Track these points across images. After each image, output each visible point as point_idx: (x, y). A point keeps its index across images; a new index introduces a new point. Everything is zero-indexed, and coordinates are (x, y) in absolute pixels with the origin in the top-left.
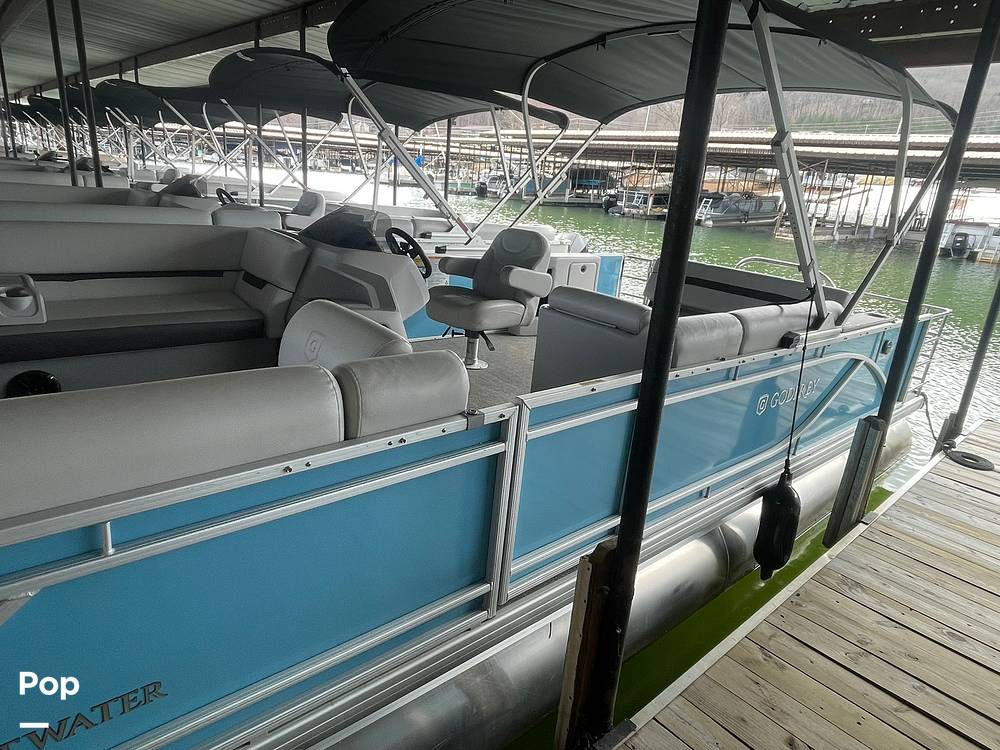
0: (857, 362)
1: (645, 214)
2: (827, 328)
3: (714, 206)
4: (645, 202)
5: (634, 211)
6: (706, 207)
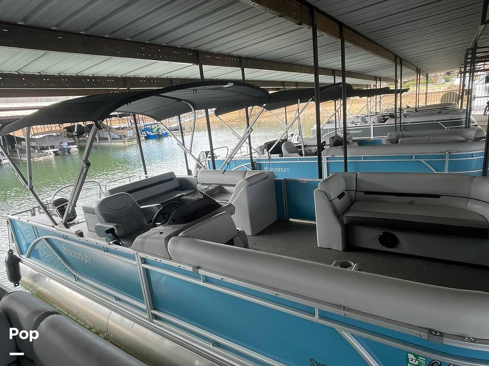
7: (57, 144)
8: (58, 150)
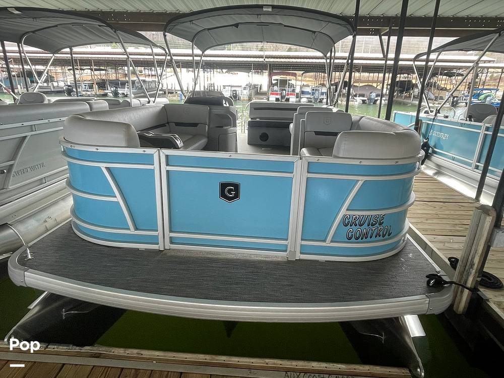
7: (367, 93)
8: (366, 99)
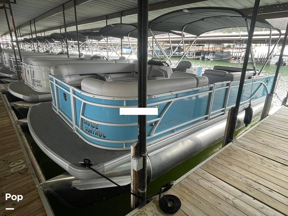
0: (262, 83)
1: (193, 58)
2: (257, 76)
3: (213, 55)
4: (193, 55)
5: (190, 57)
6: (211, 55)
